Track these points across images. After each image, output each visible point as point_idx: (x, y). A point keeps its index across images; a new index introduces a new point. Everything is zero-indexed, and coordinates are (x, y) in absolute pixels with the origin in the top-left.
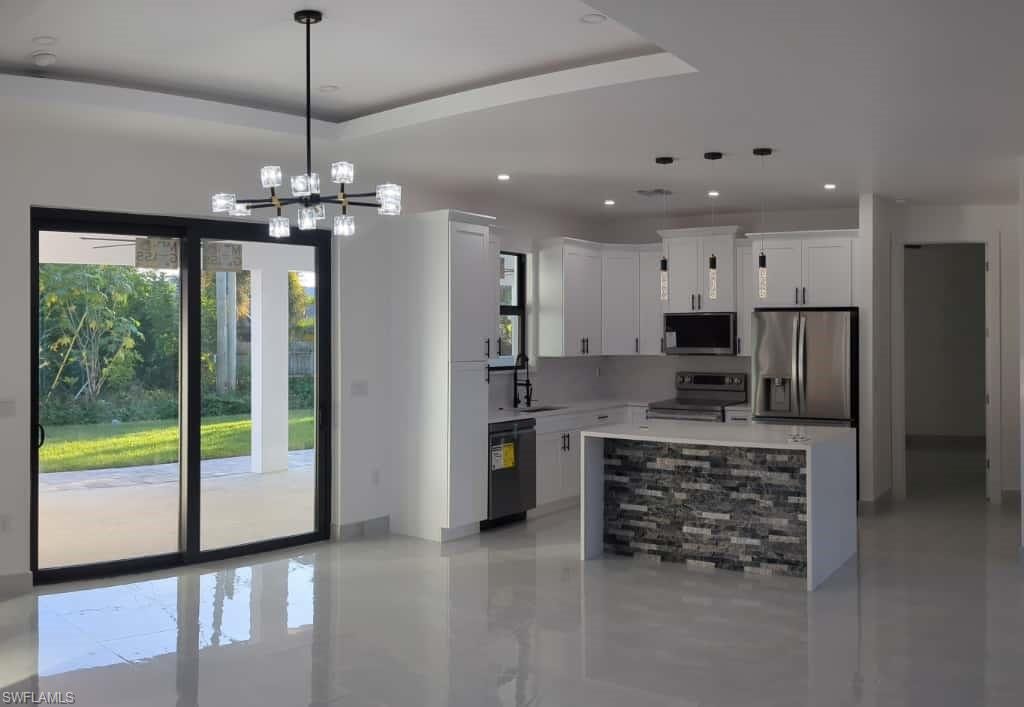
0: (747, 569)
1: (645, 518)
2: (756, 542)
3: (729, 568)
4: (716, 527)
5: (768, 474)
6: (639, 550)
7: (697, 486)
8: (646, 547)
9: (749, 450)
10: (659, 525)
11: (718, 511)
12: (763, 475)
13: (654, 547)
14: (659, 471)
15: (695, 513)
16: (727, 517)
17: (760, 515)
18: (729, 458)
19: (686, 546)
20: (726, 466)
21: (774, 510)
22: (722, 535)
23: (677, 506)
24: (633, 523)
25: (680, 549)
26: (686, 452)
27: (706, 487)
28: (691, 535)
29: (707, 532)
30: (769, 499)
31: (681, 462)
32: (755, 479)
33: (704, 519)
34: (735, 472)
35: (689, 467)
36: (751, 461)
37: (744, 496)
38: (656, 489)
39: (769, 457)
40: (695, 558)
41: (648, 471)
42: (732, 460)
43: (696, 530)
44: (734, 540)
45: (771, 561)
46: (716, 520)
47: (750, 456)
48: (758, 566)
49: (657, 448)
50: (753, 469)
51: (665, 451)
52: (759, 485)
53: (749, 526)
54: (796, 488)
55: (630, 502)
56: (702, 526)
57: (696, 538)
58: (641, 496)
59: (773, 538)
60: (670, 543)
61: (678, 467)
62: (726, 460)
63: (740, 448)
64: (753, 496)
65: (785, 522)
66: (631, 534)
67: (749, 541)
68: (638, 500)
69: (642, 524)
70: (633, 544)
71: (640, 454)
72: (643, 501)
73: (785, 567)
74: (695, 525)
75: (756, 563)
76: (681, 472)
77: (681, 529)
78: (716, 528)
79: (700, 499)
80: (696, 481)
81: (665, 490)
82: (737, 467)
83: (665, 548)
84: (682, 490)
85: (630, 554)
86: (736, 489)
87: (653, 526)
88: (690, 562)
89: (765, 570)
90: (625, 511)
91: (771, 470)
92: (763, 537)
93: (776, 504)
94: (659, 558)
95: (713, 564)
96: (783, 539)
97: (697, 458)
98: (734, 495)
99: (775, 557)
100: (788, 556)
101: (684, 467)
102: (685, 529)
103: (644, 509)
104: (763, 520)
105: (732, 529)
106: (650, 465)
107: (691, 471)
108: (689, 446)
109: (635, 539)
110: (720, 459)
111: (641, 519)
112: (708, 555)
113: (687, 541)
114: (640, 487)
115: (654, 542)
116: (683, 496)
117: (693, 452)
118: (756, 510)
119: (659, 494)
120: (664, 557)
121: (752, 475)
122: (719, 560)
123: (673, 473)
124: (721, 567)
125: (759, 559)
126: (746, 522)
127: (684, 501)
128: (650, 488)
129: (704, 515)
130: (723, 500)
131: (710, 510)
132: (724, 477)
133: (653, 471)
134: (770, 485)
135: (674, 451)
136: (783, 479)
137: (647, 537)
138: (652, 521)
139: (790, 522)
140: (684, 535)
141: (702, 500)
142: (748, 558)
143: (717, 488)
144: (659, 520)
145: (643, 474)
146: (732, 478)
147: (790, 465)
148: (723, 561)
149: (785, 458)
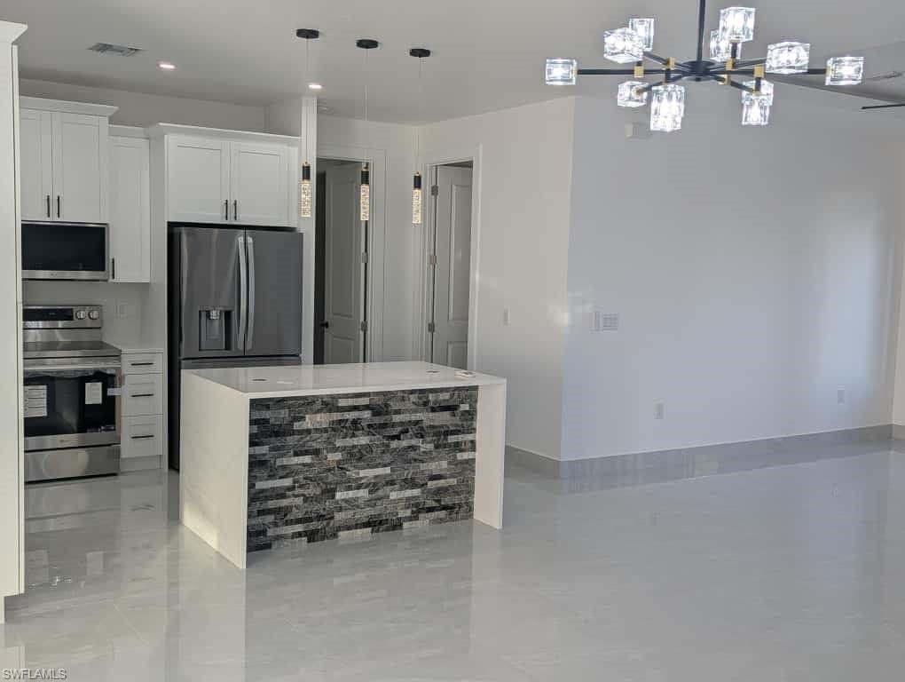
0: (405, 525)
1: (290, 493)
2: (416, 492)
3: (387, 530)
4: (375, 484)
5: (431, 415)
6: (278, 537)
7: (355, 441)
8: (291, 530)
9: (412, 392)
10: (306, 499)
11: (376, 466)
12: (427, 418)
13: (299, 528)
14: (308, 431)
15: (352, 474)
16: (387, 470)
17: (422, 461)
18: (392, 404)
19: (339, 516)
20: (387, 413)
21: (434, 454)
22: (380, 493)
23: (329, 470)
24: (271, 504)
25: (332, 522)
26: (343, 403)
27: (363, 440)
28: (346, 501)
29: (363, 493)
30: (430, 443)
31: (336, 416)
32: (417, 422)
33: (361, 478)
34: (397, 418)
35: (347, 420)
36: (413, 403)
37: (404, 443)
38: (306, 453)
39: (431, 397)
40: (349, 528)
41: (293, 433)
42: (394, 405)
43: (351, 494)
44: (393, 495)
45: (431, 510)
46: (376, 477)
47: (413, 398)
48: (416, 518)
49: (308, 403)
50: (416, 411)
51: (318, 405)
52: (422, 428)
53: (409, 477)
54: (457, 425)
55: (271, 477)
56: (359, 488)
57: (352, 504)
58: (284, 467)
59: (432, 485)
60: (320, 517)
61: (333, 422)
62: (387, 405)
63: (403, 391)
64: (414, 442)
65: (444, 464)
66: (270, 518)
67: (409, 493)
68: (281, 473)
69: (284, 503)
70: (270, 532)
71: (284, 414)
72: (287, 472)
73: (442, 514)
74: (350, 488)
75: (414, 517)
76: (338, 428)
77: (333, 497)
78: (373, 486)
79: (358, 455)
80: (353, 436)
81: (316, 452)
82: (398, 412)
83: (313, 526)
84: (335, 449)
85: (268, 546)
86: (398, 437)
87: (299, 501)
88: (342, 534)
89: (424, 521)
90: (262, 491)
91: (433, 410)
92: (423, 485)
93: (437, 447)
94: (305, 539)
95: (369, 529)
96: (442, 483)
97: (355, 408)
98: (394, 444)
99: (434, 504)
100: (446, 501)
101: (340, 421)
102: (339, 495)
103: (288, 482)
104: (423, 466)
105: (392, 483)
106: (297, 426)
107: (347, 425)
108: (346, 396)
109: (275, 524)
110: (381, 406)
111: (283, 496)
112: (365, 520)
113: (340, 509)
114: (283, 455)
115: (299, 521)
116: (338, 456)
117: (351, 402)
118: (416, 457)
119: (307, 459)
120: (312, 536)
121: (413, 418)
122: (374, 524)
123: (326, 430)
124: (378, 531)
125: (418, 510)
126: (406, 472)
127: (338, 462)
128: (296, 454)
129: (362, 473)
130: (383, 452)
131: (369, 466)
132: (384, 426)
133: (301, 432)
134: (433, 427)
135: (329, 404)
136: (443, 418)
137: (289, 517)
138: (297, 496)
139: (449, 463)
140: (337, 502)
141: (358, 456)
142: (408, 513)
143: (378, 439)
144: (306, 492)
145: (288, 438)
146: (394, 425)
147: (451, 403)
148: (381, 523)
149: (446, 396)
